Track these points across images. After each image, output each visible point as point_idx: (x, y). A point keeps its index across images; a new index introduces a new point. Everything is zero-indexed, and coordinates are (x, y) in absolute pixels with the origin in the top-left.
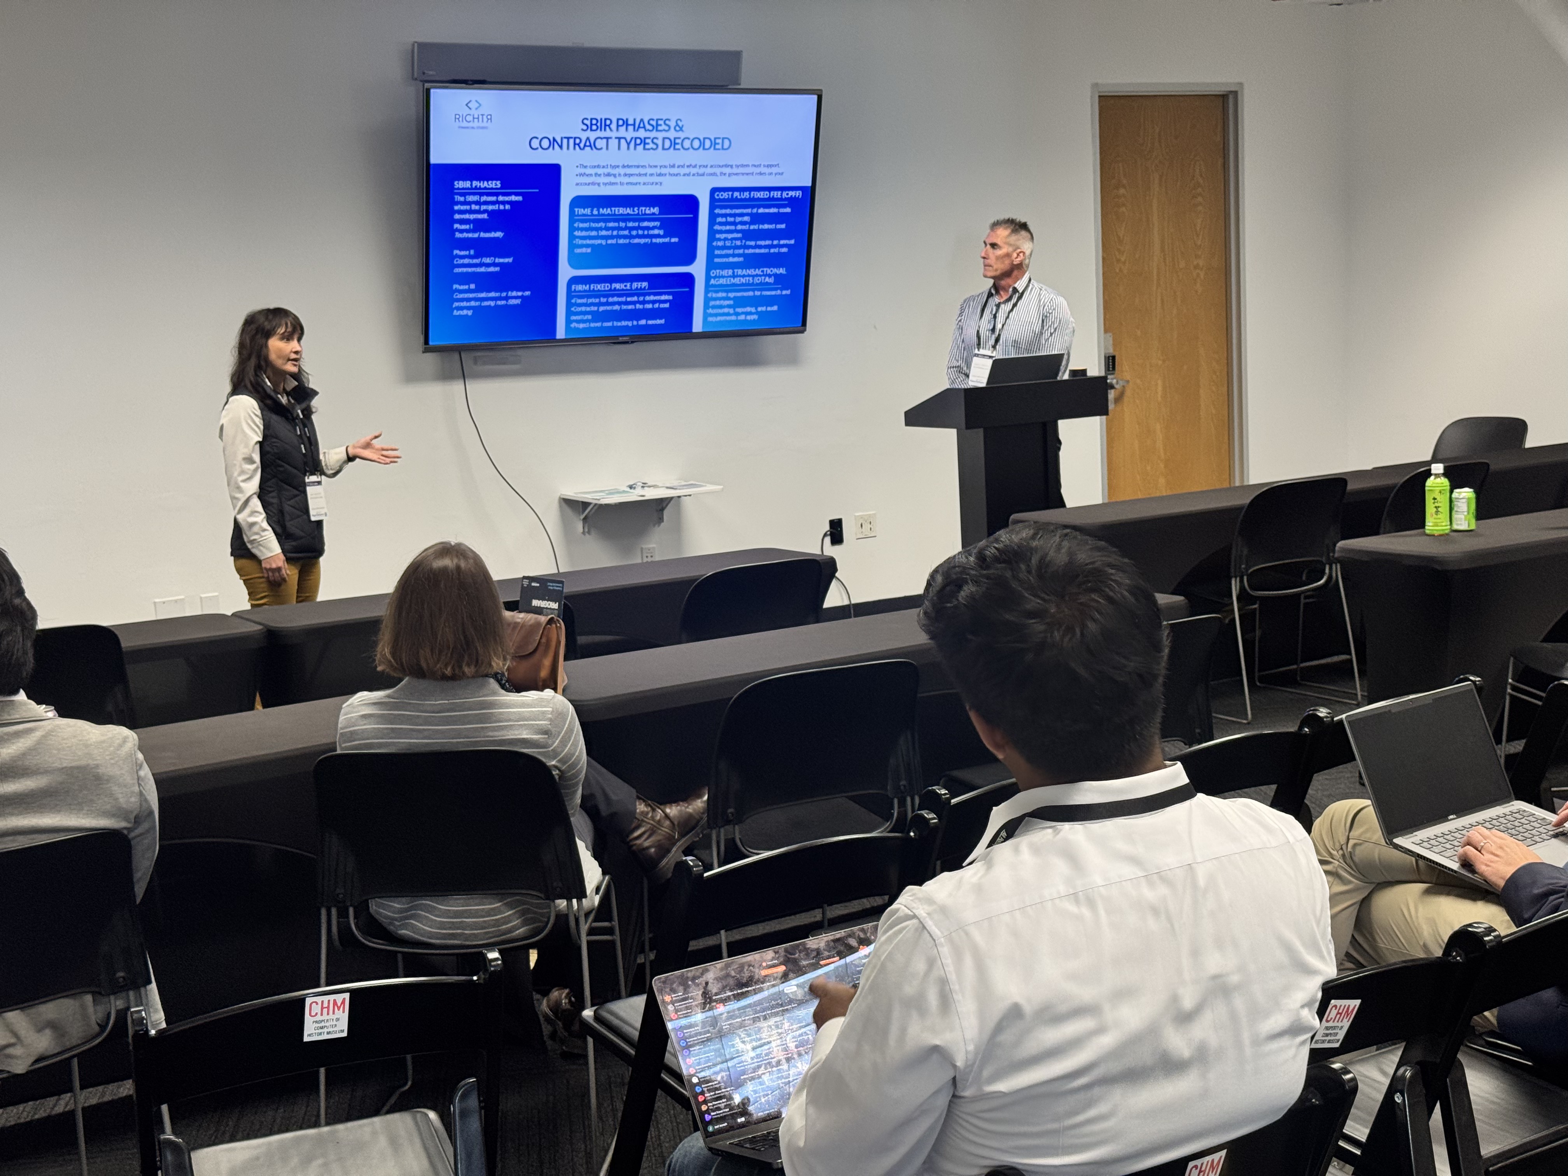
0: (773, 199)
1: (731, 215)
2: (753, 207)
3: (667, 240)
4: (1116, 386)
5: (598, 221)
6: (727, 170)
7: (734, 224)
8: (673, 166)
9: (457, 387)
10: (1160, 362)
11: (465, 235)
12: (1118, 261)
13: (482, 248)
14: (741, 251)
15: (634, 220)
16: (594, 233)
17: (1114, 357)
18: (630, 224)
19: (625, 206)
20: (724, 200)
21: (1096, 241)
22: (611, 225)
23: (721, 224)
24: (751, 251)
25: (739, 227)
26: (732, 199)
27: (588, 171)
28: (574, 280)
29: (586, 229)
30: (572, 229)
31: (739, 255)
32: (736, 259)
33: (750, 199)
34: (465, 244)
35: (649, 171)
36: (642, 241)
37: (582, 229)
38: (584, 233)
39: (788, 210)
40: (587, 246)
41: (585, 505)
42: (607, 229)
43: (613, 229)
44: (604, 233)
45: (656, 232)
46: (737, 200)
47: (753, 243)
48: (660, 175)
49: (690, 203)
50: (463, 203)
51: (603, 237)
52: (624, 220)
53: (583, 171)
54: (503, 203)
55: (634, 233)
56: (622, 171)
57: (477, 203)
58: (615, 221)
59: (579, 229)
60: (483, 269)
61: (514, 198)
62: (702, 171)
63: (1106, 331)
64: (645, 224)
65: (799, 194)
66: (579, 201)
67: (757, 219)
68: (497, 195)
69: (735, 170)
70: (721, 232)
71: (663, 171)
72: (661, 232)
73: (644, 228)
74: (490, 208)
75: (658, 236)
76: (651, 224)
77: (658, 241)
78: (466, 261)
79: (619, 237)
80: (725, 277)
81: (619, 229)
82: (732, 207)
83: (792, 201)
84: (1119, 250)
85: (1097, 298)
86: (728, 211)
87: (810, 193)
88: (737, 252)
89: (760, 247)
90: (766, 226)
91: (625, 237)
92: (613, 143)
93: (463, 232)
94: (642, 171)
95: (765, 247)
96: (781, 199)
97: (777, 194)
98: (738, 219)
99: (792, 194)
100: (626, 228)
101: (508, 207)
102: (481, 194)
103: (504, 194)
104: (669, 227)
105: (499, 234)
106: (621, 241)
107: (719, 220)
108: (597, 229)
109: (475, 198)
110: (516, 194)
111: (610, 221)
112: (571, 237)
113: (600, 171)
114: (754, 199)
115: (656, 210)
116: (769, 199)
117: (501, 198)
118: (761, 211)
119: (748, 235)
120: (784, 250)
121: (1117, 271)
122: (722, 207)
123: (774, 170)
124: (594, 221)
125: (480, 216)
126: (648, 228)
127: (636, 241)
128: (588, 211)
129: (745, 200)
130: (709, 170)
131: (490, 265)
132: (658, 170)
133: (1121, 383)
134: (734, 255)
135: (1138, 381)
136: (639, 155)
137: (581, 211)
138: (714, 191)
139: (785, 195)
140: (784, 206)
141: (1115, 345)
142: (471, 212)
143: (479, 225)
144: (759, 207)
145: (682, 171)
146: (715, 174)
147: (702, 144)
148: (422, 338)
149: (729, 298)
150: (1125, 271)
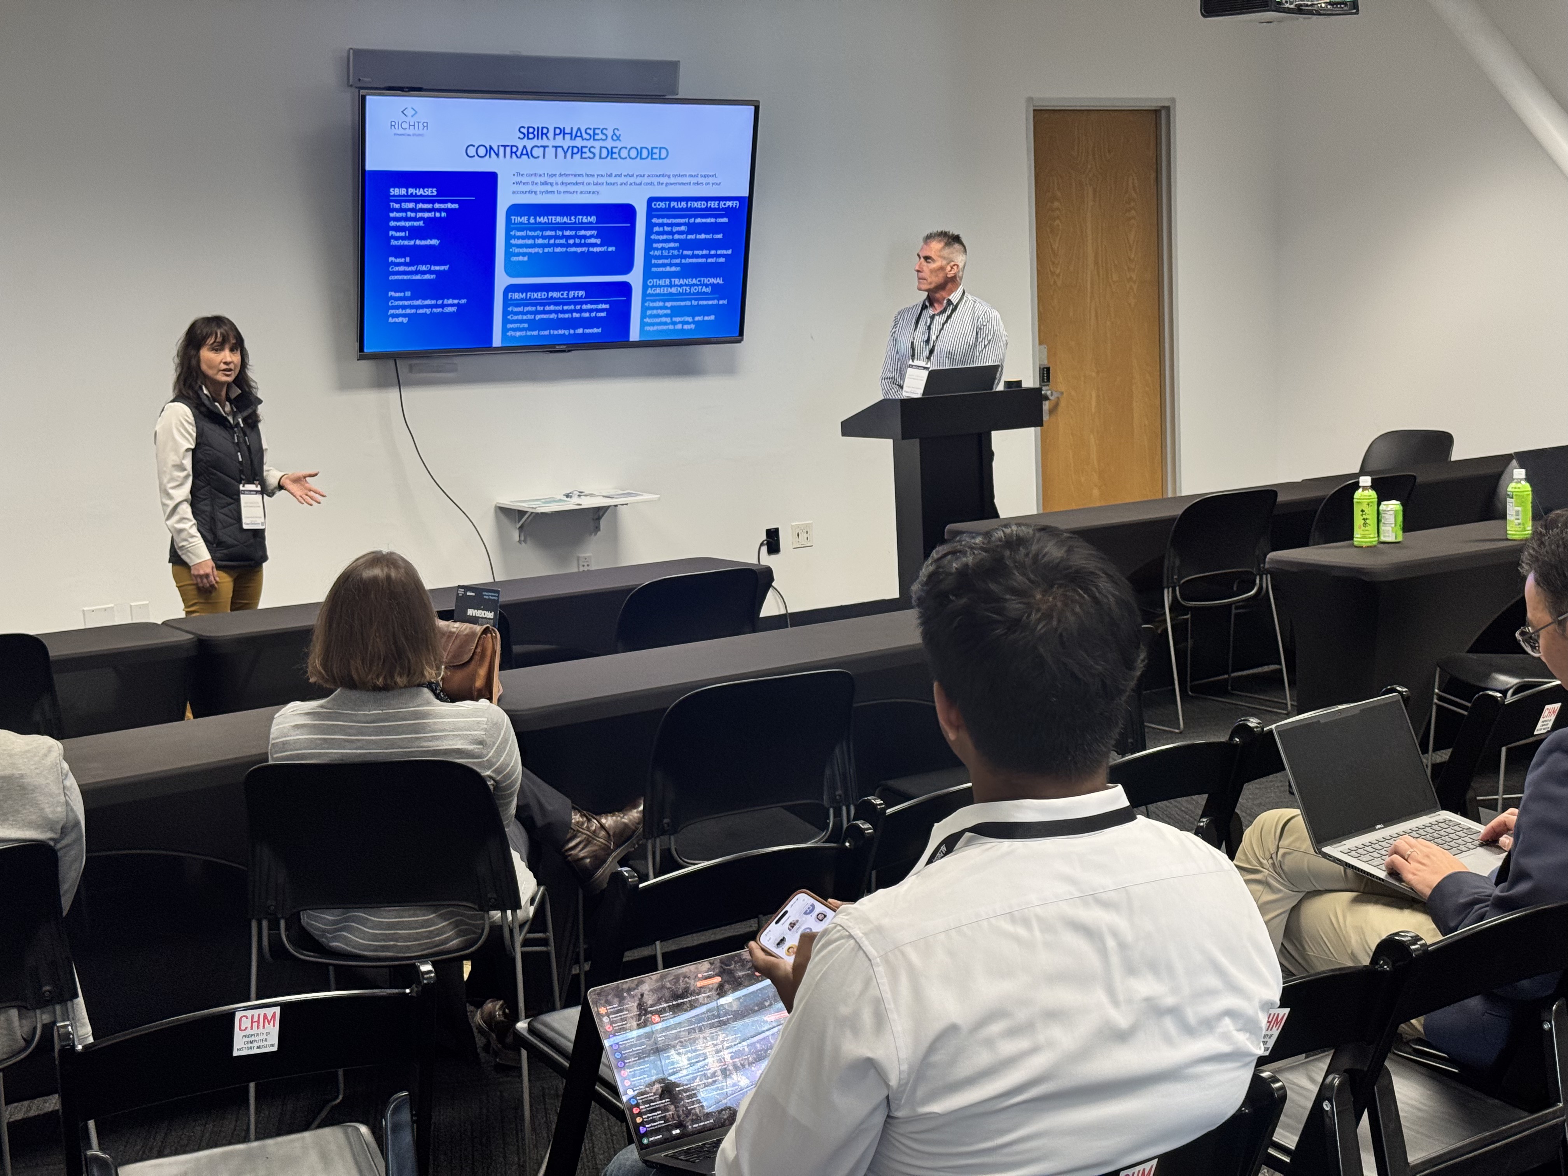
0: (711, 209)
1: (668, 225)
2: (690, 217)
3: (603, 249)
4: (1051, 398)
5: (535, 230)
6: (664, 180)
7: (671, 233)
8: (611, 175)
9: (392, 395)
10: (1094, 374)
11: (401, 242)
12: (1053, 273)
13: (418, 256)
14: (678, 261)
15: (571, 229)
16: (530, 242)
17: (1048, 369)
18: (567, 233)
19: (562, 215)
20: (661, 210)
21: (1031, 253)
22: (548, 233)
23: (658, 233)
24: (688, 261)
25: (676, 237)
26: (669, 209)
27: (525, 180)
28: (510, 289)
29: (523, 238)
30: (508, 237)
31: (676, 265)
32: (673, 269)
33: (687, 209)
34: (401, 251)
35: (586, 180)
36: (579, 250)
37: (519, 238)
38: (520, 242)
39: (725, 220)
40: (524, 254)
41: (522, 513)
42: (544, 237)
43: (550, 237)
44: (540, 241)
45: (593, 241)
46: (674, 209)
47: (689, 253)
48: (597, 184)
49: (627, 212)
50: (398, 211)
51: (539, 246)
52: (562, 229)
53: (519, 179)
54: (439, 210)
55: (571, 241)
56: (560, 180)
57: (412, 210)
58: (551, 229)
59: (516, 237)
60: (418, 277)
61: (449, 206)
62: (639, 180)
63: (1040, 343)
64: (582, 233)
65: (735, 204)
66: (515, 210)
67: (693, 228)
68: (433, 202)
69: (672, 180)
70: (658, 241)
71: (601, 180)
72: (598, 241)
73: (581, 237)
74: (426, 215)
75: (595, 245)
76: (588, 233)
77: (595, 249)
78: (402, 268)
79: (556, 245)
80: (662, 287)
81: (556, 237)
82: (668, 217)
83: (728, 212)
84: (1053, 263)
85: (1032, 309)
86: (665, 221)
87: (747, 203)
88: (674, 261)
89: (697, 256)
90: (703, 236)
91: (561, 246)
92: (550, 151)
93: (398, 240)
94: (580, 180)
95: (703, 256)
96: (718, 209)
97: (713, 204)
98: (675, 229)
99: (729, 204)
100: (563, 237)
101: (444, 214)
102: (417, 202)
103: (440, 202)
104: (606, 237)
105: (435, 242)
106: (558, 250)
107: (656, 229)
108: (534, 238)
109: (411, 205)
110: (453, 202)
111: (547, 229)
112: (508, 245)
113: (538, 180)
114: (691, 209)
115: (593, 219)
116: (706, 209)
117: (437, 206)
118: (698, 220)
119: (685, 245)
120: (722, 260)
121: (1052, 283)
122: (658, 217)
123: (711, 180)
124: (531, 229)
125: (416, 224)
126: (585, 237)
127: (573, 249)
128: (524, 219)
129: (682, 209)
130: (646, 180)
131: (426, 272)
132: (595, 179)
133: (1056, 395)
134: (671, 265)
135: (1073, 393)
136: (577, 164)
137: (518, 219)
138: (651, 200)
139: (722, 203)
140: (721, 216)
141: (1049, 357)
142: (407, 219)
143: (415, 233)
144: (696, 216)
145: (620, 180)
146: (652, 184)
147: (639, 153)
148: (357, 345)
149: (666, 308)
150: (1059, 283)
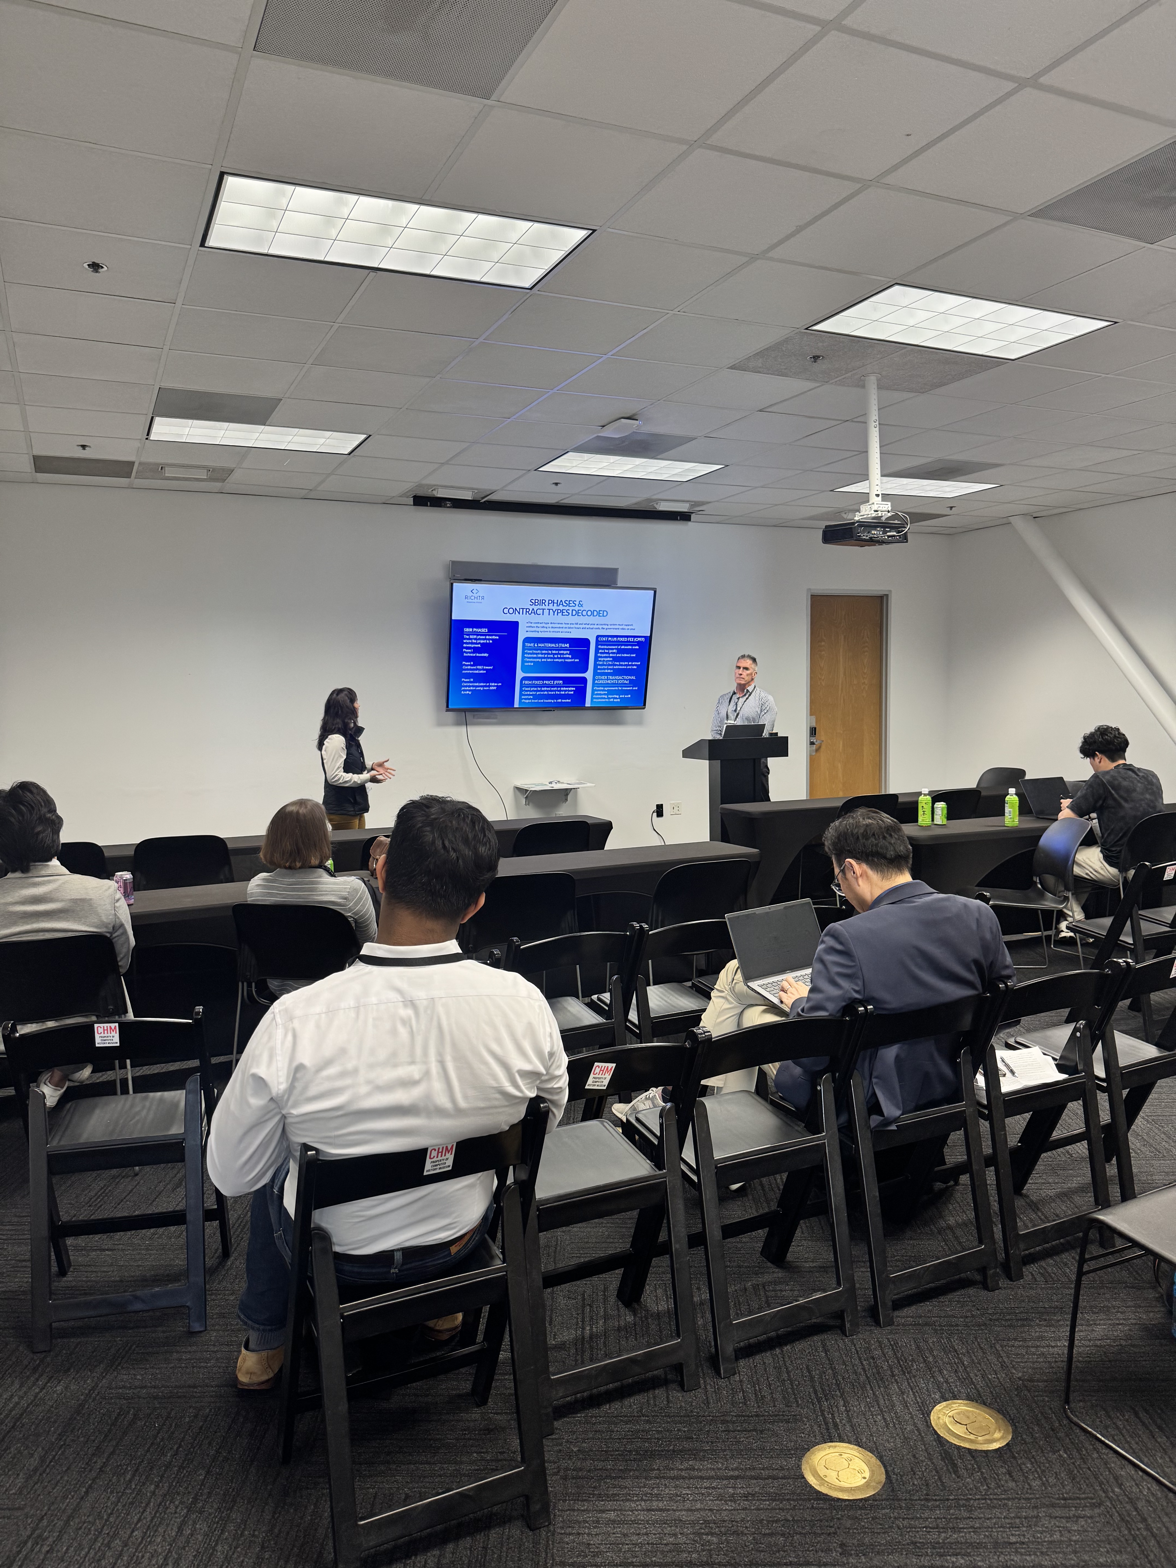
0: (629, 642)
1: (607, 649)
2: (618, 645)
3: (573, 660)
4: (815, 744)
5: (537, 650)
6: (605, 627)
7: (608, 653)
8: (577, 624)
9: (463, 729)
10: (840, 733)
11: (469, 655)
12: (819, 679)
13: (477, 661)
14: (612, 667)
15: (556, 650)
16: (535, 656)
17: (815, 729)
18: (554, 652)
19: (551, 643)
20: (604, 641)
21: (807, 668)
22: (544, 652)
23: (601, 653)
24: (617, 667)
25: (611, 655)
26: (608, 641)
27: (533, 625)
28: (524, 679)
29: (531, 654)
30: (523, 653)
31: (610, 669)
32: (609, 671)
33: (617, 641)
34: (468, 659)
35: (564, 626)
36: (560, 660)
37: (529, 654)
38: (530, 656)
39: (637, 647)
40: (531, 662)
41: (527, 791)
42: (542, 654)
43: (545, 654)
44: (540, 656)
45: (567, 656)
46: (610, 641)
47: (618, 663)
48: (569, 628)
49: (585, 642)
50: (467, 639)
51: (539, 658)
52: (551, 650)
53: (530, 625)
54: (489, 639)
55: (556, 656)
56: (550, 625)
57: (475, 639)
58: (546, 650)
59: (527, 653)
60: (477, 672)
61: (494, 637)
62: (592, 627)
63: (810, 716)
64: (562, 652)
65: (643, 639)
66: (527, 640)
67: (620, 651)
68: (486, 635)
69: (609, 627)
70: (601, 657)
71: (572, 626)
72: (570, 656)
73: (561, 654)
74: (482, 642)
75: (569, 658)
76: (565, 652)
77: (568, 660)
78: (469, 667)
79: (548, 658)
80: (603, 680)
81: (548, 654)
82: (607, 645)
83: (639, 643)
85: (807, 697)
86: (605, 647)
87: (649, 639)
88: (609, 667)
89: (622, 665)
90: (625, 655)
91: (551, 658)
92: (546, 612)
93: (468, 653)
94: (560, 626)
95: (625, 665)
96: (634, 642)
97: (631, 639)
98: (610, 651)
99: (639, 639)
100: (552, 654)
101: (491, 641)
102: (478, 635)
103: (489, 635)
104: (574, 654)
105: (486, 655)
106: (549, 660)
107: (600, 651)
108: (536, 654)
109: (475, 637)
110: (496, 635)
111: (543, 650)
112: (523, 657)
113: (539, 625)
114: (619, 641)
115: (568, 645)
116: (627, 642)
117: (487, 637)
118: (623, 647)
119: (615, 659)
120: (635, 667)
122: (602, 645)
123: (630, 627)
124: (535, 650)
125: (476, 646)
126: (563, 654)
127: (557, 660)
128: (532, 645)
129: (614, 641)
130: (596, 626)
131: (481, 669)
132: (569, 626)
133: (818, 743)
134: (608, 669)
135: (828, 742)
136: (560, 618)
137: (529, 645)
138: (598, 637)
139: (635, 639)
140: (635, 645)
141: (816, 722)
142: (472, 643)
143: (476, 650)
144: (622, 645)
145: (581, 626)
146: (599, 628)
147: (592, 613)
148: (445, 704)
149: (605, 690)
150: (823, 684)
